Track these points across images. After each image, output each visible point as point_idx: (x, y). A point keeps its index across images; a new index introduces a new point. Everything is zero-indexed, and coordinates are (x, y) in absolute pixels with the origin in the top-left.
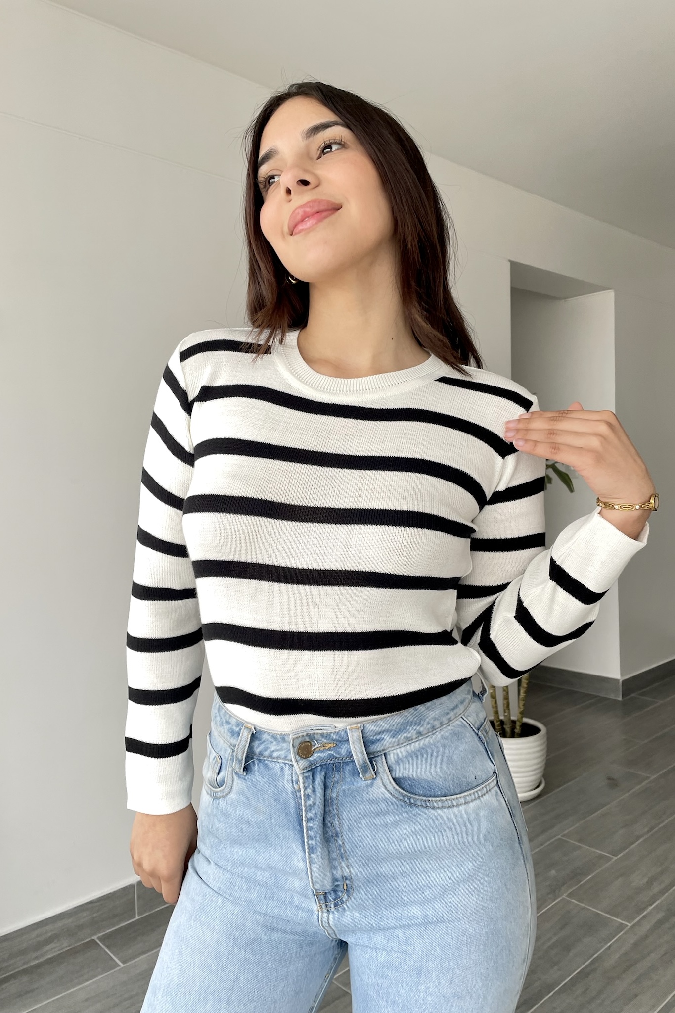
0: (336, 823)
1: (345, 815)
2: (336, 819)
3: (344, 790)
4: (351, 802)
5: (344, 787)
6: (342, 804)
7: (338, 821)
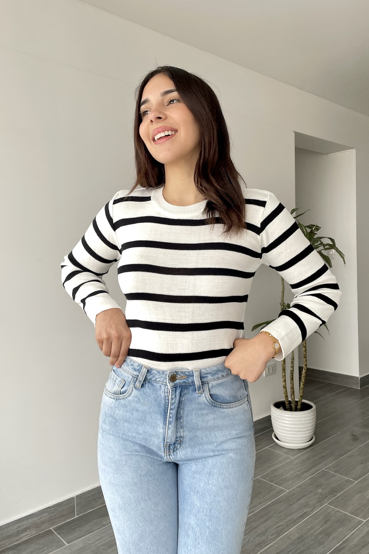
0: (182, 412)
1: (186, 409)
2: (182, 410)
3: (188, 397)
4: (190, 403)
5: (188, 396)
6: (186, 404)
7: (183, 411)
